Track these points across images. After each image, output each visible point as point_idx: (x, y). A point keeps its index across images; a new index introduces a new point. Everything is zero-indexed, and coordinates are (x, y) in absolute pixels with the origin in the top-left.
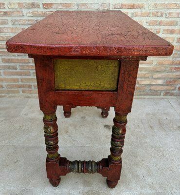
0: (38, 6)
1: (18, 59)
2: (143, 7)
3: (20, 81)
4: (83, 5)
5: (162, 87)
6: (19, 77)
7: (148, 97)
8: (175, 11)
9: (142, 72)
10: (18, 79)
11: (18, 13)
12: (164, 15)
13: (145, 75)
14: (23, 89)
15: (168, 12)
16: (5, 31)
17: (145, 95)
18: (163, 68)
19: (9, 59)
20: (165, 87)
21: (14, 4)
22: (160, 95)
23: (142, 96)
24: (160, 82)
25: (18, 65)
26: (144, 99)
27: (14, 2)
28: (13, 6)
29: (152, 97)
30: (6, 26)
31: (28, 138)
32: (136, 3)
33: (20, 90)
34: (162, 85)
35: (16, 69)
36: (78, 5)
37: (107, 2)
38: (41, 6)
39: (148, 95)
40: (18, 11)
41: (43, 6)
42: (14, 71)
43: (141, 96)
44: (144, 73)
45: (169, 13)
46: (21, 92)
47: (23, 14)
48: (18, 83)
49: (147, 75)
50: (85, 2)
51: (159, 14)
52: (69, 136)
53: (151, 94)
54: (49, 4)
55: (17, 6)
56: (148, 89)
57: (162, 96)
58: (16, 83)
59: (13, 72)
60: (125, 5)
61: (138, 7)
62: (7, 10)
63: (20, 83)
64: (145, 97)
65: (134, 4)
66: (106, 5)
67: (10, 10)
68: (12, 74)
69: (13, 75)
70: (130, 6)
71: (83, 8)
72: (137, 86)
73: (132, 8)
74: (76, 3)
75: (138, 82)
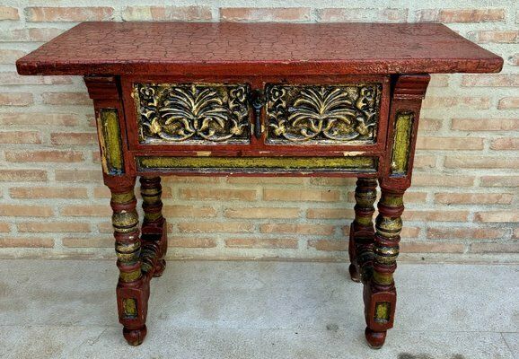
0: (207, 15)
2: (500, 19)
4: (333, 12)
7: (506, 257)
9: (492, 190)
13: (499, 197)
17: (499, 252)
21: (139, 10)
23: (491, 256)
26: (496, 262)
27: (142, 5)
28: (136, 16)
32: (482, 8)
36: (318, 13)
37: (401, 5)
38: (216, 15)
39: (507, 252)
41: (221, 15)
43: (486, 256)
44: (498, 191)
49: (506, 198)
50: (338, 6)
53: (513, 249)
54: (239, 9)
55: (148, 16)
56: (508, 236)
60: (451, 14)
61: (488, 18)
64: (498, 257)
65: (475, 11)
66: (395, 12)
70: (465, 14)
71: (333, 19)
72: (476, 226)
73: (470, 22)
74: (312, 7)
75: (478, 218)
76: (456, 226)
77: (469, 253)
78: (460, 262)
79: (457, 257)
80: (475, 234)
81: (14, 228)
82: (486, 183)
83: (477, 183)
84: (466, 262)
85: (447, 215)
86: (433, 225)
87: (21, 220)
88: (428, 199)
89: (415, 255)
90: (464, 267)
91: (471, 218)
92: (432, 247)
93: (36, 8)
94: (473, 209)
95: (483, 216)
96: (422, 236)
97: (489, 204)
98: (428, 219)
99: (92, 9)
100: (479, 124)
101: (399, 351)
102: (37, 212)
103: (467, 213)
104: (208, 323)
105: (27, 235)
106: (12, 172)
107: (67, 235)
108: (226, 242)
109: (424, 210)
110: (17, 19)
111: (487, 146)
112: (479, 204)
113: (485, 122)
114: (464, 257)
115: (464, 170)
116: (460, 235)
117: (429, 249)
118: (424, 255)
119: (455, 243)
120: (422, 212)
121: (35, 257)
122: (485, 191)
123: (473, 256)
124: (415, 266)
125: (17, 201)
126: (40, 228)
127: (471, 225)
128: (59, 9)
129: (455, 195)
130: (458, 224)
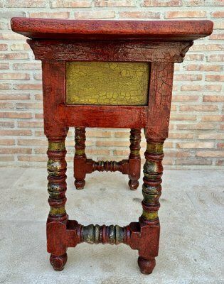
1: (16, 114)
3: (16, 143)
5: (213, 152)
6: (15, 138)
7: (194, 167)
8: (217, 53)
9: (183, 131)
10: (14, 141)
11: (23, 56)
12: (205, 59)
13: (187, 135)
14: (19, 155)
15: (209, 54)
16: (4, 77)
17: (190, 164)
18: (210, 126)
19: (5, 113)
20: (217, 153)
21: (19, 45)
22: (211, 164)
23: (187, 166)
24: (209, 145)
25: (15, 121)
26: (189, 170)
28: (17, 48)
29: (200, 167)
30: (6, 71)
31: (21, 211)
33: (16, 156)
34: (212, 149)
35: (12, 126)
39: (194, 164)
40: (22, 54)
42: (10, 129)
44: (186, 132)
45: (211, 56)
46: (16, 159)
47: (28, 56)
48: (13, 147)
49: (190, 136)
51: (198, 57)
52: (82, 210)
53: (197, 162)
55: (22, 48)
56: (193, 155)
57: (213, 167)
58: (11, 147)
59: (8, 131)
62: (9, 52)
63: (16, 146)
64: (190, 167)
67: (13, 52)
68: (7, 133)
69: (8, 135)
72: (178, 150)
75: (178, 146)
77: (175, 165)
78: (172, 169)
79: (169, 166)
80: (177, 155)
82: (180, 128)
83: (175, 128)
84: (174, 170)
90: (173, 172)
91: (174, 146)
94: (175, 141)
95: (180, 145)
97: (182, 139)
103: (172, 143)
111: (178, 109)
112: (177, 138)
114: (173, 167)
116: (170, 155)
119: (168, 159)
122: (180, 132)
123: (178, 166)
127: (175, 150)
130: (168, 149)
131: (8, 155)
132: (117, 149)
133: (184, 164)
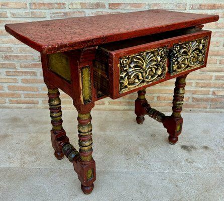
0: (103, 6)
4: (156, 5)
9: (220, 81)
11: (80, 14)
13: (223, 84)
17: (222, 108)
21: (76, 4)
23: (219, 110)
26: (221, 112)
27: (76, 2)
28: (75, 6)
32: (218, 3)
36: (149, 5)
37: (184, 2)
38: (107, 6)
40: (80, 12)
41: (109, 6)
44: (222, 82)
47: (85, 15)
50: (157, 2)
52: (142, 160)
54: (116, 4)
55: (79, 7)
60: (205, 6)
61: (220, 7)
62: (67, 10)
64: (222, 110)
65: (215, 4)
66: (181, 5)
67: (71, 10)
70: (210, 6)
71: (155, 8)
72: (213, 97)
73: (213, 9)
74: (147, 3)
75: (214, 93)
76: (205, 97)
77: (210, 108)
78: (206, 112)
79: (204, 110)
80: (212, 100)
81: (22, 96)
82: (218, 78)
83: (214, 78)
84: (209, 112)
85: (201, 91)
86: (195, 96)
87: (26, 92)
88: (193, 85)
89: (187, 109)
90: (207, 114)
91: (211, 93)
92: (194, 105)
93: (34, 3)
94: (212, 90)
95: (216, 92)
96: (190, 101)
97: (219, 87)
98: (193, 94)
99: (57, 3)
100: (215, 53)
101: (181, 144)
102: (32, 89)
103: (209, 91)
104: (102, 133)
105: (27, 99)
106: (22, 72)
107: (44, 99)
108: (109, 103)
109: (192, 90)
110: (26, 8)
111: (218, 62)
112: (214, 87)
113: (218, 52)
114: (208, 110)
115: (209, 73)
116: (206, 100)
117: (193, 106)
118: (191, 109)
119: (204, 104)
120: (190, 90)
121: (31, 108)
122: (217, 82)
123: (211, 109)
124: (187, 113)
125: (24, 84)
126: (33, 96)
127: (211, 96)
128: (43, 4)
129: (205, 83)
130: (205, 96)
131: (67, 100)
132: (161, 95)
133: (217, 108)
